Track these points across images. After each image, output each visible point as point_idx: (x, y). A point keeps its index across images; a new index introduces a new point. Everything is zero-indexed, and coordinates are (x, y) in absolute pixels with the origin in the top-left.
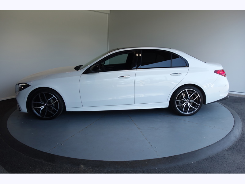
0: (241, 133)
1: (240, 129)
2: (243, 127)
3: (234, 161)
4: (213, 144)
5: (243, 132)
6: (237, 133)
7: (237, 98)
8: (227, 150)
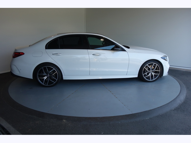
0: (185, 98)
1: (185, 95)
2: (187, 94)
3: (178, 118)
4: (163, 105)
5: (187, 97)
6: (182, 98)
7: (184, 72)
8: (174, 110)
